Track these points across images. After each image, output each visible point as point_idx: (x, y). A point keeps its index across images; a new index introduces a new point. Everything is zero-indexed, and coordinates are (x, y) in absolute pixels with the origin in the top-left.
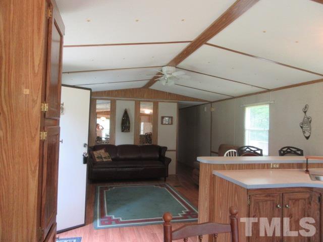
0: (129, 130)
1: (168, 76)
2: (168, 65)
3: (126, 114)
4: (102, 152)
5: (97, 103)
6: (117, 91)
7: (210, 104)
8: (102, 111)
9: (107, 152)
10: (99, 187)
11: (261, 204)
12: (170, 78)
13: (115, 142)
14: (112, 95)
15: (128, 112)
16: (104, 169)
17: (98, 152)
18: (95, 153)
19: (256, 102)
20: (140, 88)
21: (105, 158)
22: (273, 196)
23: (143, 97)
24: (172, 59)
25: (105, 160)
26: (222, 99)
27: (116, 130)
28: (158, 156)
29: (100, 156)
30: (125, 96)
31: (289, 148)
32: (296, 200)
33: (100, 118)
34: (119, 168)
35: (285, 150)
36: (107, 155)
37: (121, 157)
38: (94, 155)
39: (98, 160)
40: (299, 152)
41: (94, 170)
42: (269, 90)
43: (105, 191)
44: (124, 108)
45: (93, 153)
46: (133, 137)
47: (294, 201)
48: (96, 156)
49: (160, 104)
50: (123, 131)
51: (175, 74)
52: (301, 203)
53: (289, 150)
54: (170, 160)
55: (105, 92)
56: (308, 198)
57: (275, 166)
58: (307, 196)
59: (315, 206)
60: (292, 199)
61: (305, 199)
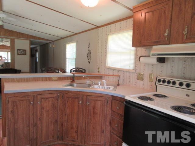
7: (53, 43)
11: (18, 102)
19: (71, 42)
22: (28, 97)
26: (57, 39)
31: (77, 68)
32: (47, 99)
35: (74, 69)
40: (84, 71)
42: (76, 34)
47: (45, 99)
49: (16, 40)
52: (50, 100)
53: (77, 70)
56: (56, 97)
57: (54, 79)
58: (55, 95)
59: (60, 101)
60: (44, 98)
61: (54, 98)
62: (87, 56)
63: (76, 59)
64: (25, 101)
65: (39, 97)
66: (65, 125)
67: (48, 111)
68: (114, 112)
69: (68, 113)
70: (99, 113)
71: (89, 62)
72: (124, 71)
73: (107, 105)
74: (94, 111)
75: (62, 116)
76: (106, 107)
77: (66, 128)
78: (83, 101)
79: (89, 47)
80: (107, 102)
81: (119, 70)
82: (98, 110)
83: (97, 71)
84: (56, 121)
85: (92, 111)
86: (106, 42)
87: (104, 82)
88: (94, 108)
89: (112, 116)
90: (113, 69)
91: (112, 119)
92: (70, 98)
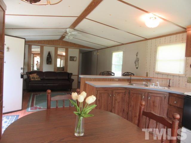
0: (51, 63)
1: (69, 34)
2: (70, 28)
3: (49, 54)
4: (35, 75)
5: (32, 47)
6: (44, 41)
7: (97, 51)
8: (37, 53)
9: (38, 75)
10: (32, 94)
11: (102, 94)
12: (70, 35)
13: (43, 69)
14: (41, 43)
15: (51, 53)
16: (36, 85)
17: (32, 75)
18: (30, 75)
19: (118, 50)
20: (57, 40)
21: (36, 78)
22: (108, 91)
23: (59, 45)
24: (71, 25)
25: (36, 79)
27: (44, 63)
28: (67, 78)
29: (33, 77)
30: (48, 44)
31: (128, 73)
32: (119, 93)
33: (36, 57)
34: (44, 84)
35: (126, 73)
36: (38, 76)
37: (46, 78)
38: (30, 77)
39: (32, 79)
40: (133, 75)
41: (30, 85)
42: (123, 44)
43: (35, 96)
44: (48, 51)
45: (29, 76)
46: (53, 67)
48: (31, 77)
49: (69, 49)
50: (47, 64)
51: (73, 33)
52: (121, 94)
54: (73, 80)
55: (37, 41)
56: (124, 92)
57: (116, 80)
58: (124, 91)
59: (127, 96)
60: (117, 93)
61: (123, 93)
62: (135, 63)
63: (123, 65)
64: (106, 94)
65: (114, 91)
66: (130, 114)
67: (119, 102)
68: (171, 105)
69: (133, 105)
70: (158, 106)
71: (137, 68)
72: (173, 75)
73: (164, 100)
74: (154, 104)
75: (128, 107)
76: (163, 101)
77: (131, 116)
78: (145, 96)
79: (137, 56)
80: (165, 98)
81: (168, 75)
82: (157, 104)
83: (145, 75)
84: (124, 110)
85: (152, 104)
86: (156, 52)
87: (157, 83)
88: (154, 102)
89: (169, 109)
90: (161, 74)
91: (169, 111)
92: (135, 93)
